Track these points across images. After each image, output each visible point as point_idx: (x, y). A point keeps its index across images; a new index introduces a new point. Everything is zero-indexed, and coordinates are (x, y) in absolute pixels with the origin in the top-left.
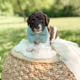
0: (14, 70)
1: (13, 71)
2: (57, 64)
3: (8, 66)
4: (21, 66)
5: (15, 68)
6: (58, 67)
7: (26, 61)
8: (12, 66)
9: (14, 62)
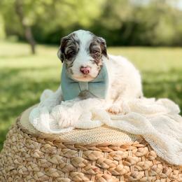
0: (34, 165)
1: (30, 168)
2: (138, 148)
3: (17, 156)
4: (51, 154)
5: (35, 160)
6: (139, 154)
7: (63, 143)
8: (27, 156)
9: (32, 146)
